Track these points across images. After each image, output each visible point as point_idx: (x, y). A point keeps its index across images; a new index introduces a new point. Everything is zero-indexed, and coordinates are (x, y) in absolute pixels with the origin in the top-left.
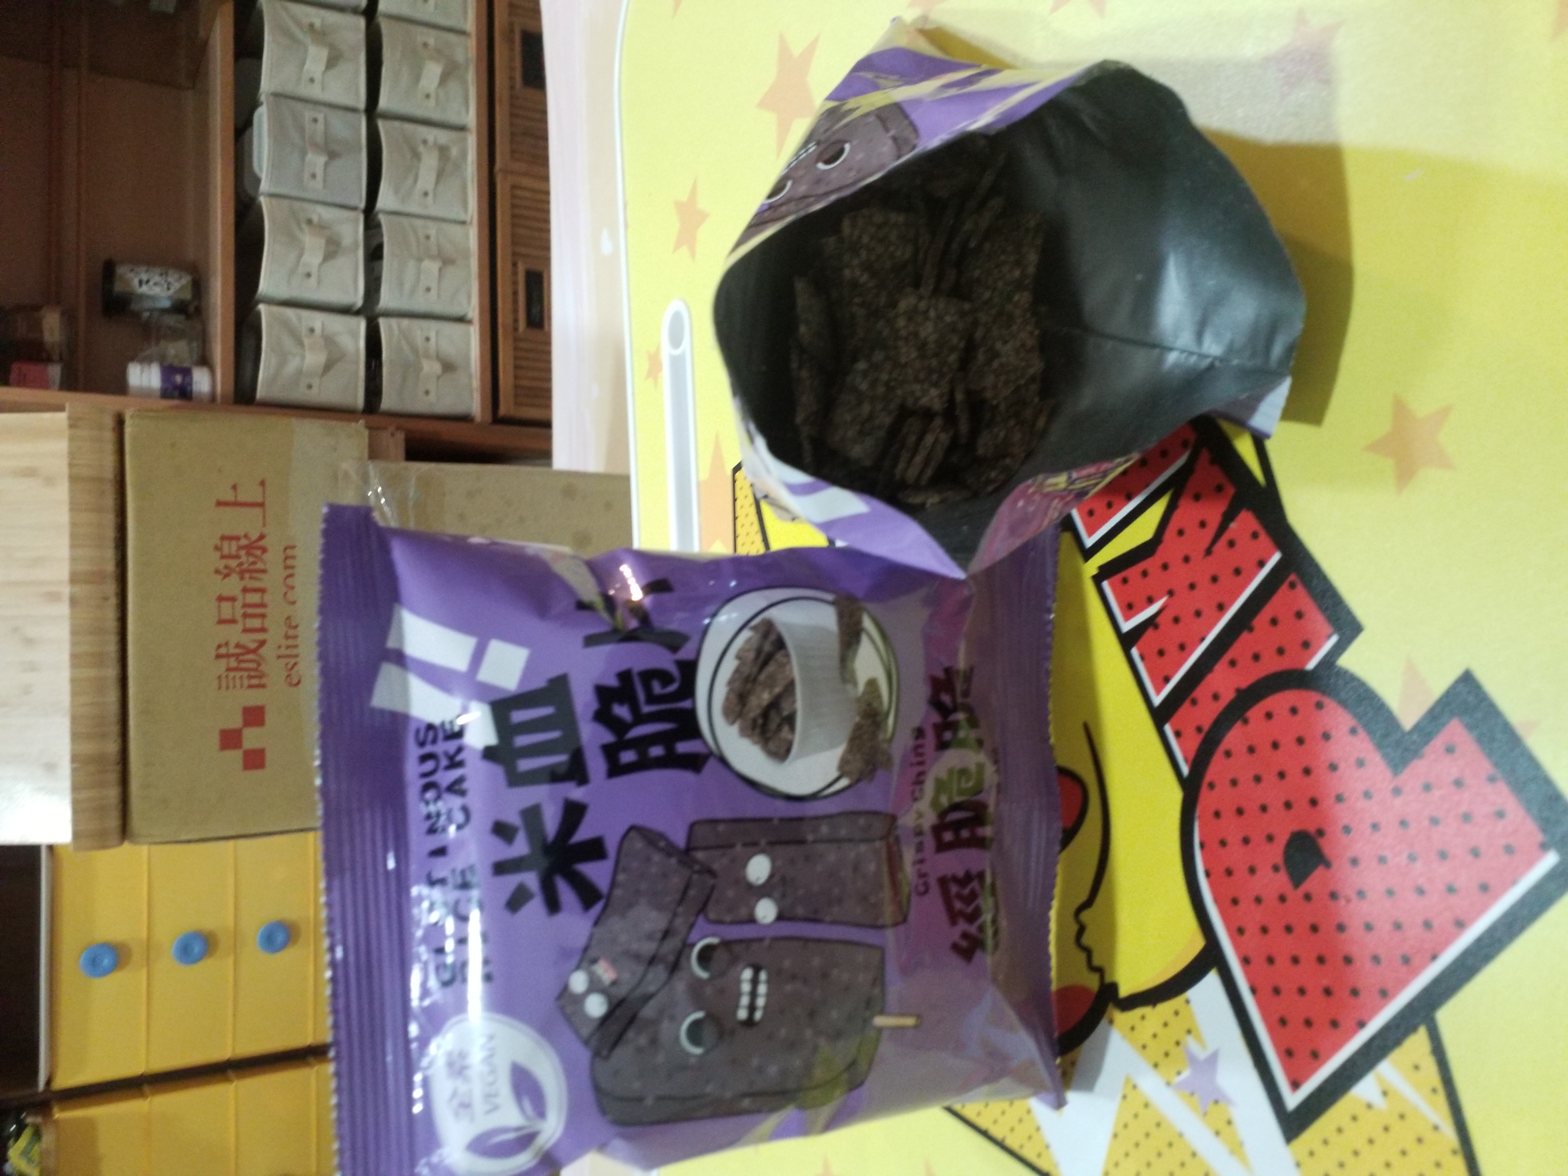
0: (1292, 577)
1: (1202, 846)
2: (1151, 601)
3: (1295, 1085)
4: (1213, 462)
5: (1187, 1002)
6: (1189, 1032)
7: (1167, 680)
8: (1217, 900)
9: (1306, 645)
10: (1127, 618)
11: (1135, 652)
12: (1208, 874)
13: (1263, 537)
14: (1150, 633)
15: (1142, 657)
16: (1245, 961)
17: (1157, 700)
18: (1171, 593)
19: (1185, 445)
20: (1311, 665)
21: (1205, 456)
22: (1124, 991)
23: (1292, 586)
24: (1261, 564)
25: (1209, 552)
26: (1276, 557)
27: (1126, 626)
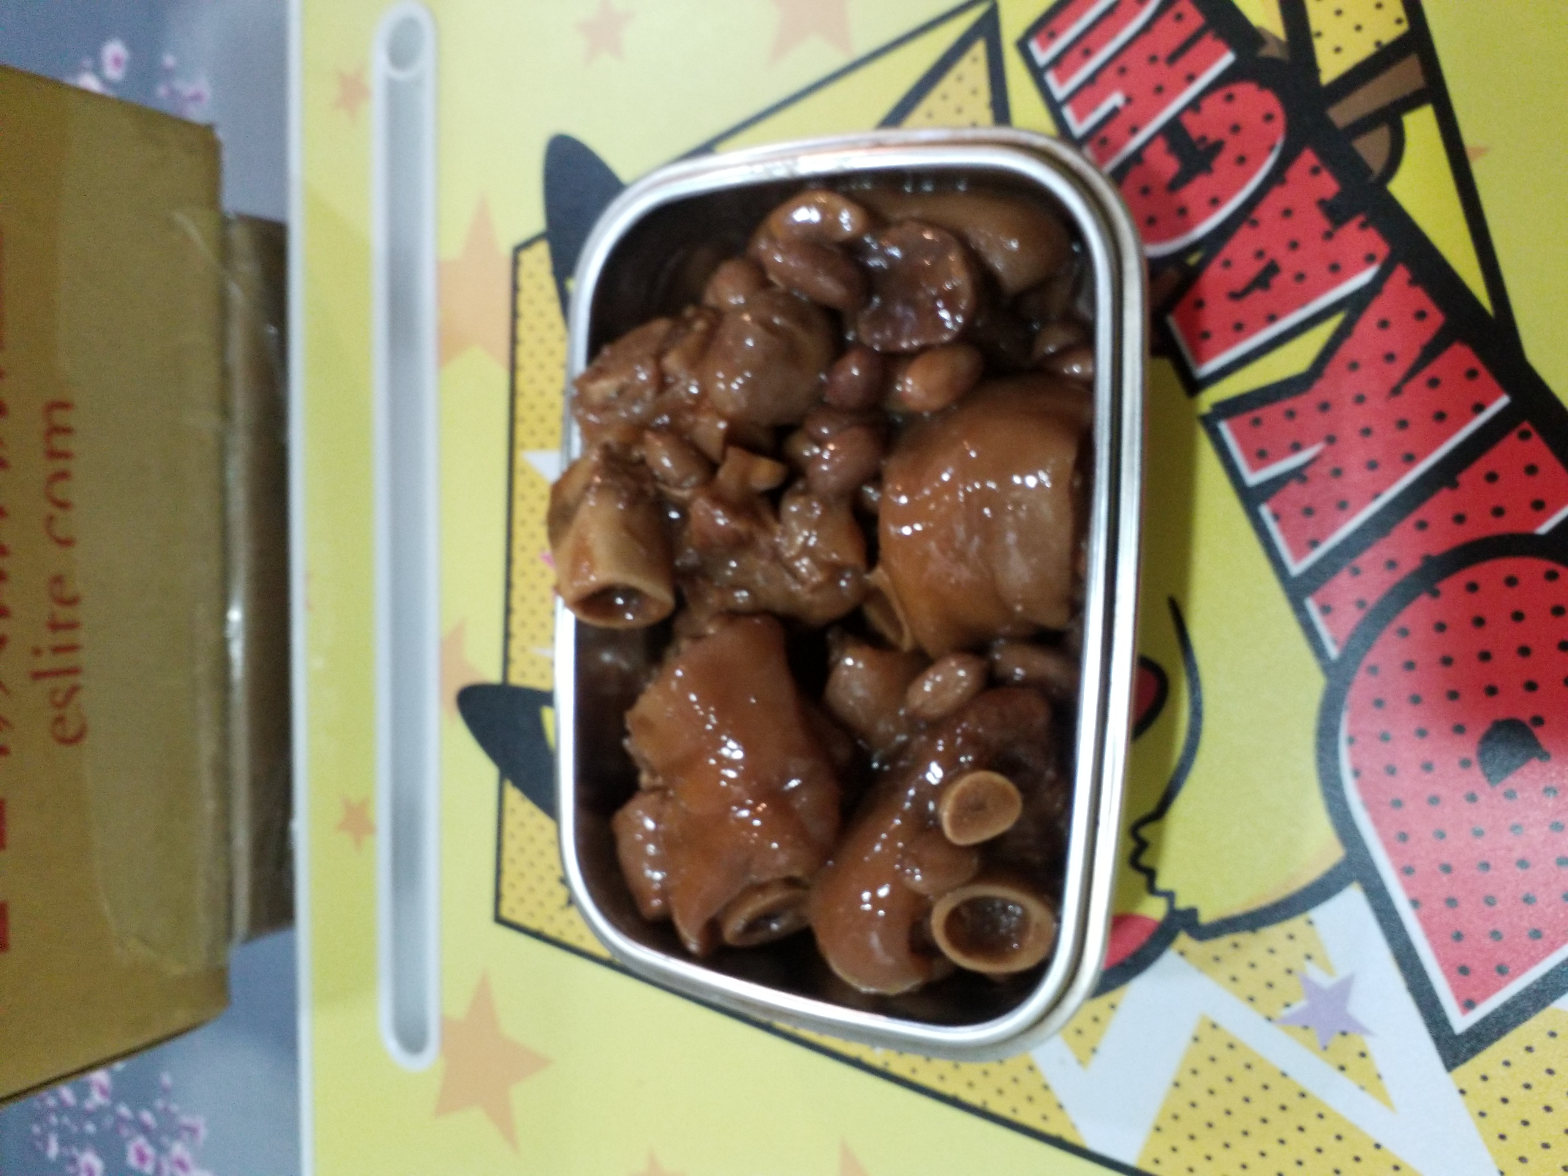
0: (1526, 425)
1: (1351, 740)
2: (1297, 448)
3: (1468, 1005)
4: (1413, 282)
5: (1310, 923)
6: (1309, 957)
7: (1314, 544)
8: (1369, 805)
9: (1539, 506)
10: (1255, 468)
11: (1265, 511)
12: (1357, 773)
13: (1485, 375)
14: (1293, 487)
15: (1277, 516)
16: (1406, 871)
17: (1296, 568)
18: (1331, 440)
19: (1370, 259)
20: (1544, 529)
21: (1401, 274)
22: (1206, 916)
23: (1525, 435)
24: (1479, 408)
25: (1396, 391)
26: (1504, 401)
27: (1253, 478)
